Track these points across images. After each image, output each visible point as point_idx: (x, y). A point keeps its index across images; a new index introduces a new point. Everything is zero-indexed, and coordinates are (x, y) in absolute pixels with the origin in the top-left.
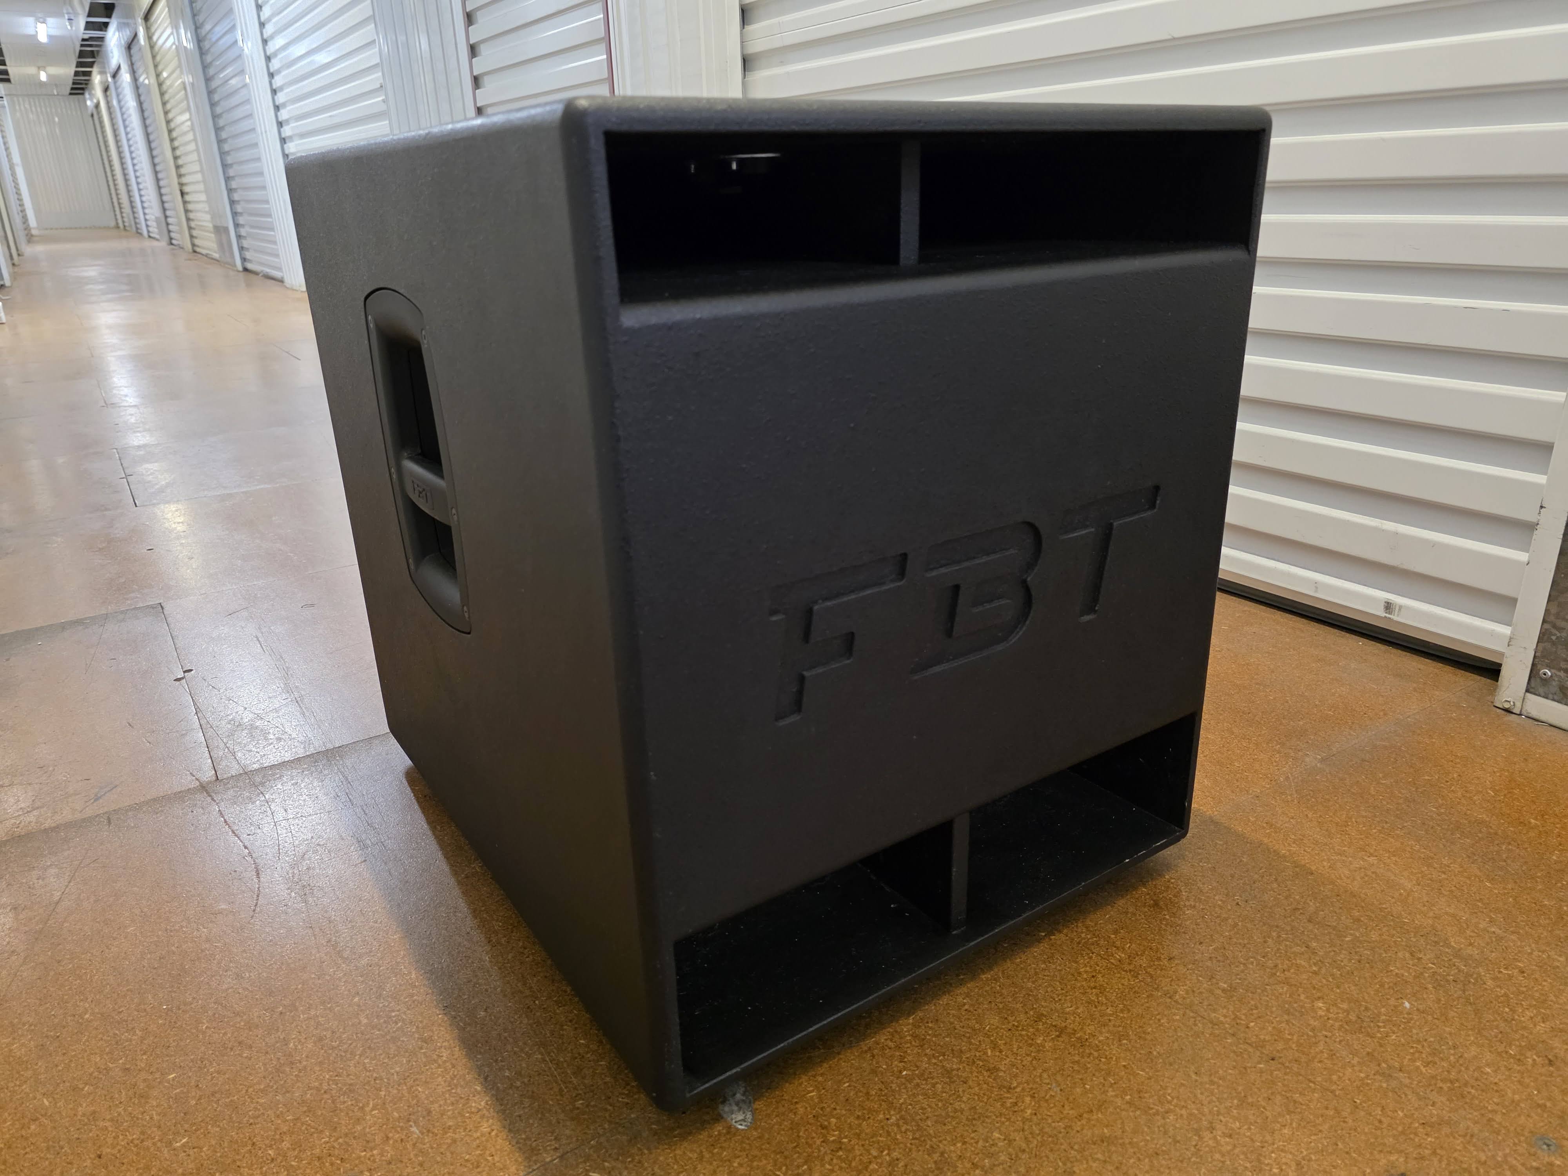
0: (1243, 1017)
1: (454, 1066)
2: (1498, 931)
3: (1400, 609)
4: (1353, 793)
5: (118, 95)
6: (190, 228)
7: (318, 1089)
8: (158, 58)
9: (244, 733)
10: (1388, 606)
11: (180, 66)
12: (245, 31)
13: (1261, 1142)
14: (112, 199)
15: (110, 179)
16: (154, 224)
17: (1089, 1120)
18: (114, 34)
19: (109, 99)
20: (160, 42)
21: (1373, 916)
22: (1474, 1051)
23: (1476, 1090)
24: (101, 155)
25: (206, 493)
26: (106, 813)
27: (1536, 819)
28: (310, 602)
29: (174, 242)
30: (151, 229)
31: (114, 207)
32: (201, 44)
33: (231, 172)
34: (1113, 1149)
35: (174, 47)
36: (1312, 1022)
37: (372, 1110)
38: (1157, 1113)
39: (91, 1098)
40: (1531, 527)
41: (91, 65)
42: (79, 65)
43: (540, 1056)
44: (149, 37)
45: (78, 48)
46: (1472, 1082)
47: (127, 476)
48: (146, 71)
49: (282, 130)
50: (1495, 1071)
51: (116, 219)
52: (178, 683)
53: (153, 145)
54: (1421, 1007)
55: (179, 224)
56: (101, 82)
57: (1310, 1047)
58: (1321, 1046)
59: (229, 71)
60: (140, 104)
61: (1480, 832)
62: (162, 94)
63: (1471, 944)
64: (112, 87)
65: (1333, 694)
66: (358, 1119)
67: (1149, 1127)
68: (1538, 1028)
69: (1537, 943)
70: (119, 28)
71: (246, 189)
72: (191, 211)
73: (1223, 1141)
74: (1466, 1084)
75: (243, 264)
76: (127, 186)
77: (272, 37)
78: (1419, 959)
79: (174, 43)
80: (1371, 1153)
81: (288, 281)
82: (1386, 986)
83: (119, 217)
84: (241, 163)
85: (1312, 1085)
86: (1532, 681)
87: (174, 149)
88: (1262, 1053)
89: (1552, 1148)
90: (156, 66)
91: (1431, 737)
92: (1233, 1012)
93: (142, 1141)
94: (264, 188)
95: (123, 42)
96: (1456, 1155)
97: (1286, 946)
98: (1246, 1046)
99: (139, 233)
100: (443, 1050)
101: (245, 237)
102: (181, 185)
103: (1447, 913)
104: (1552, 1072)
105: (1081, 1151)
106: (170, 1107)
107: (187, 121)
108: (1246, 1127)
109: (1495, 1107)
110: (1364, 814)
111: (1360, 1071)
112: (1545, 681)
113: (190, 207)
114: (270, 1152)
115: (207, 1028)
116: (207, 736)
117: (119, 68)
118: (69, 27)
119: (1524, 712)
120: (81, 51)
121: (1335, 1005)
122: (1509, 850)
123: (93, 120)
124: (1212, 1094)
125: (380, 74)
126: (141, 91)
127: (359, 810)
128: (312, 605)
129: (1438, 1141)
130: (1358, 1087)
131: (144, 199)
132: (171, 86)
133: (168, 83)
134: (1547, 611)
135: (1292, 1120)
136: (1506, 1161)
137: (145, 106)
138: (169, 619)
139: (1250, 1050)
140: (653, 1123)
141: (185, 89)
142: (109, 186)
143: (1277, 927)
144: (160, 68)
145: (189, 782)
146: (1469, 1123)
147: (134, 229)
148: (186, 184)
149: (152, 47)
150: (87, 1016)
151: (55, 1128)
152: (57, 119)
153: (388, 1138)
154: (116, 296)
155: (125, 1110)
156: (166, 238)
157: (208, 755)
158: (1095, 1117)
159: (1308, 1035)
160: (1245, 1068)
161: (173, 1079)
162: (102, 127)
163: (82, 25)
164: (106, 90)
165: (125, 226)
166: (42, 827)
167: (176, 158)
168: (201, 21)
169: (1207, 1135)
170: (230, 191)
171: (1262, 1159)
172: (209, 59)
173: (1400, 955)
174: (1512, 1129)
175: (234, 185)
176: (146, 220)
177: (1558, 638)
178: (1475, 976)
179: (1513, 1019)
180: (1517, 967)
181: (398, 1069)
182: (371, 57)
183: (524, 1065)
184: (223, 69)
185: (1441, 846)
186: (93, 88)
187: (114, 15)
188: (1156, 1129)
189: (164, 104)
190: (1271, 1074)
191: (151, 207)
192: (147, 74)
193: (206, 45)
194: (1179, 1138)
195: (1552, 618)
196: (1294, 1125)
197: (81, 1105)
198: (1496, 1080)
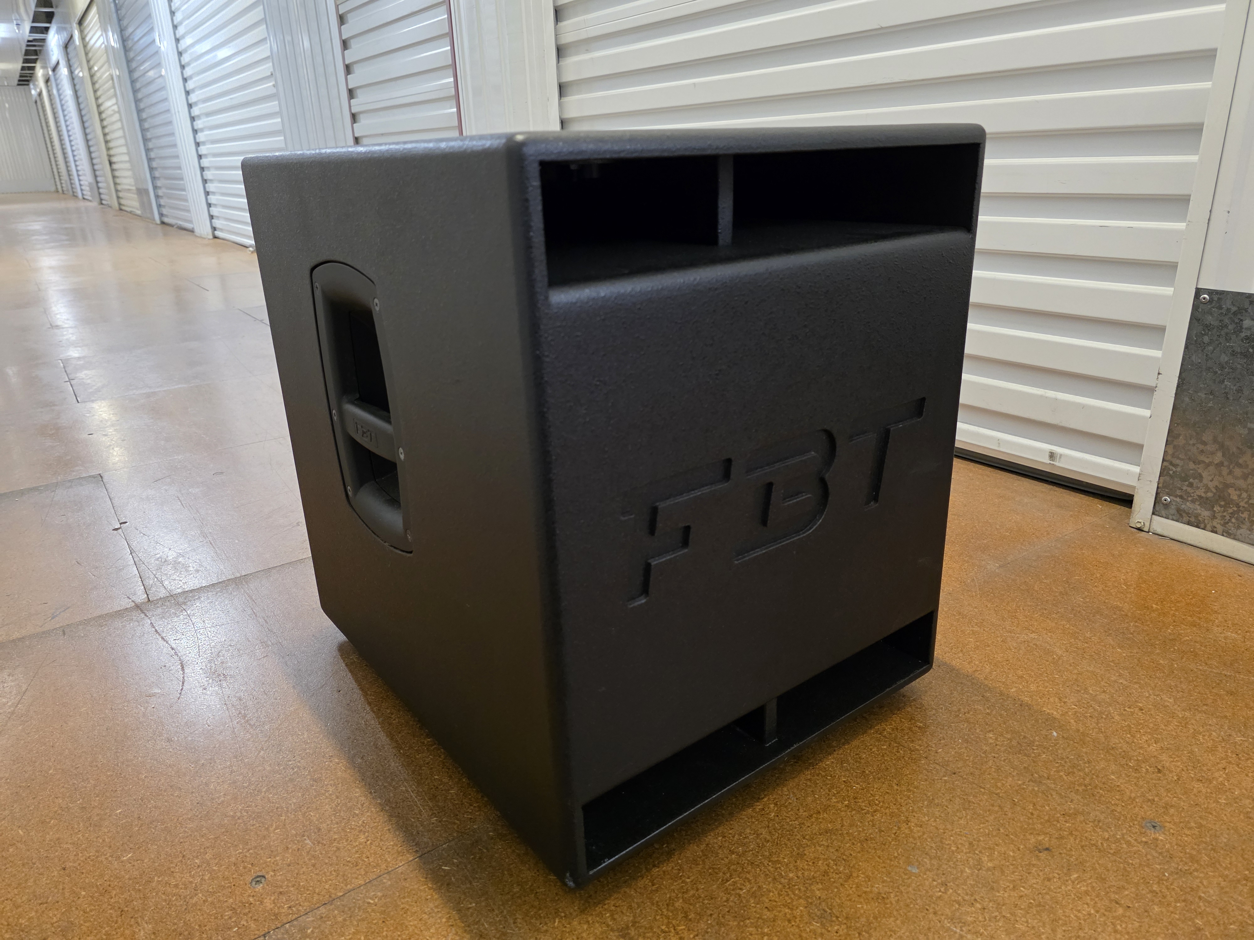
0: (934, 746)
1: (337, 797)
2: (1125, 682)
3: (1060, 457)
4: (1021, 590)
5: (57, 85)
6: (117, 191)
7: (233, 817)
8: (90, 55)
9: (169, 567)
10: (1052, 455)
11: (108, 61)
12: (161, 33)
13: (944, 829)
14: (52, 169)
15: (51, 153)
16: (88, 188)
17: (817, 818)
18: (54, 36)
19: (50, 88)
20: (92, 42)
21: (1033, 674)
22: (1103, 764)
23: (1103, 791)
24: (44, 134)
25: (135, 391)
26: (61, 627)
27: (1157, 604)
28: (220, 471)
29: (104, 202)
30: (85, 193)
31: (54, 175)
32: (126, 43)
33: (150, 145)
34: (834, 837)
35: (103, 46)
36: (985, 748)
37: (275, 830)
38: (868, 812)
39: (56, 828)
40: (1150, 390)
41: (35, 61)
42: (26, 61)
43: (404, 788)
44: (83, 39)
45: (24, 48)
46: (1101, 785)
47: (70, 380)
48: (81, 65)
49: (192, 110)
50: (1118, 778)
51: (56, 185)
52: (115, 532)
53: (86, 125)
54: (1065, 735)
55: (108, 188)
56: (43, 75)
57: (982, 764)
58: (990, 763)
59: (147, 65)
60: (76, 92)
61: (1115, 614)
62: (93, 84)
63: (1104, 692)
64: (52, 79)
65: (1010, 521)
66: (265, 836)
67: (861, 822)
68: (1151, 747)
69: (1153, 689)
70: (59, 31)
71: (161, 158)
72: (118, 177)
73: (915, 829)
74: (1096, 787)
75: (160, 219)
76: (65, 158)
77: (183, 37)
78: (1065, 703)
79: (103, 43)
80: (1024, 835)
81: (198, 231)
82: (1040, 721)
83: (58, 183)
84: (158, 137)
85: (982, 790)
86: (1157, 506)
87: (103, 128)
88: (947, 770)
89: (1157, 828)
90: (88, 61)
91: (1082, 549)
92: (926, 742)
93: (97, 857)
94: (177, 157)
95: (61, 43)
96: (1086, 835)
97: (968, 696)
98: (935, 765)
99: (75, 196)
100: (329, 786)
101: (162, 197)
102: (109, 156)
103: (1087, 671)
104: (1160, 777)
105: (811, 839)
106: (118, 832)
107: (113, 105)
108: (933, 820)
109: (1117, 802)
110: (1029, 604)
111: (1018, 780)
112: (1167, 506)
113: (117, 174)
114: (197, 861)
115: (145, 777)
116: (140, 570)
117: (58, 63)
118: (17, 31)
119: (1151, 530)
120: (26, 50)
121: (1002, 735)
122: (1136, 626)
123: (37, 106)
124: (909, 797)
125: (271, 64)
126: (76, 82)
127: (261, 620)
128: (222, 473)
129: (1073, 826)
130: (1017, 791)
131: (79, 168)
132: (100, 78)
133: (98, 75)
134: (1165, 452)
135: (967, 814)
136: (1123, 838)
137: (79, 93)
138: (107, 486)
139: (938, 767)
140: (490, 831)
141: (112, 79)
142: (50, 158)
143: (962, 683)
144: (92, 63)
145: (126, 603)
146: (1098, 813)
147: (71, 193)
148: (113, 156)
149: (85, 46)
150: (51, 772)
151: (29, 850)
152: (7, 105)
153: (287, 848)
154: (57, 244)
155: (83, 836)
156: (98, 200)
157: (141, 584)
158: (821, 816)
159: (981, 756)
160: (933, 780)
161: (120, 813)
162: (44, 111)
163: (27, 29)
164: (47, 81)
165: (63, 191)
166: (11, 638)
167: (105, 135)
168: (125, 25)
169: (904, 826)
170: (150, 160)
171: (944, 841)
172: (131, 55)
173: (1052, 700)
174: (1129, 816)
175: (152, 155)
176: (81, 185)
177: (1174, 472)
178: (1106, 713)
179: (1133, 742)
180: (1137, 706)
181: (295, 801)
182: (263, 51)
183: (392, 795)
184: (144, 62)
185: (1085, 624)
186: (37, 80)
187: (54, 21)
188: (867, 824)
189: (95, 91)
190: (953, 784)
191: (85, 175)
192: (81, 68)
193: (130, 43)
194: (883, 829)
195: (1169, 458)
196: (968, 817)
197: (49, 834)
198: (1119, 784)
